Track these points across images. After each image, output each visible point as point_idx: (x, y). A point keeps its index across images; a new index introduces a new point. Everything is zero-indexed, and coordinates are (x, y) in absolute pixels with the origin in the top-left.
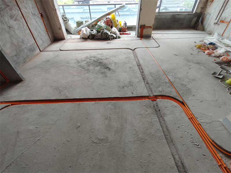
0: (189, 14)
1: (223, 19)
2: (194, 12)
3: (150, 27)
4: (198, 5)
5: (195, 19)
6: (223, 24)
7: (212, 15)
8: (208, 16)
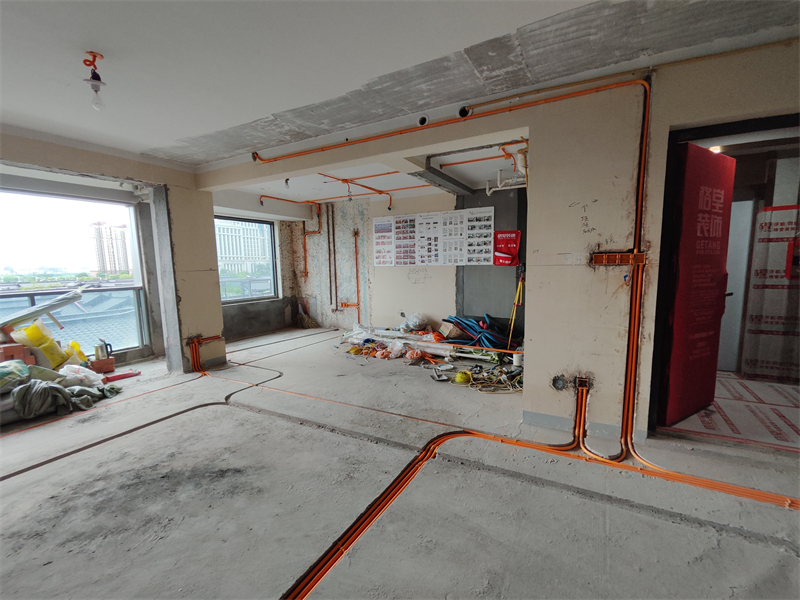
0: (274, 300)
1: (345, 301)
2: (281, 296)
3: (217, 338)
4: (283, 283)
5: (288, 310)
6: (348, 308)
7: (319, 298)
8: (311, 301)
